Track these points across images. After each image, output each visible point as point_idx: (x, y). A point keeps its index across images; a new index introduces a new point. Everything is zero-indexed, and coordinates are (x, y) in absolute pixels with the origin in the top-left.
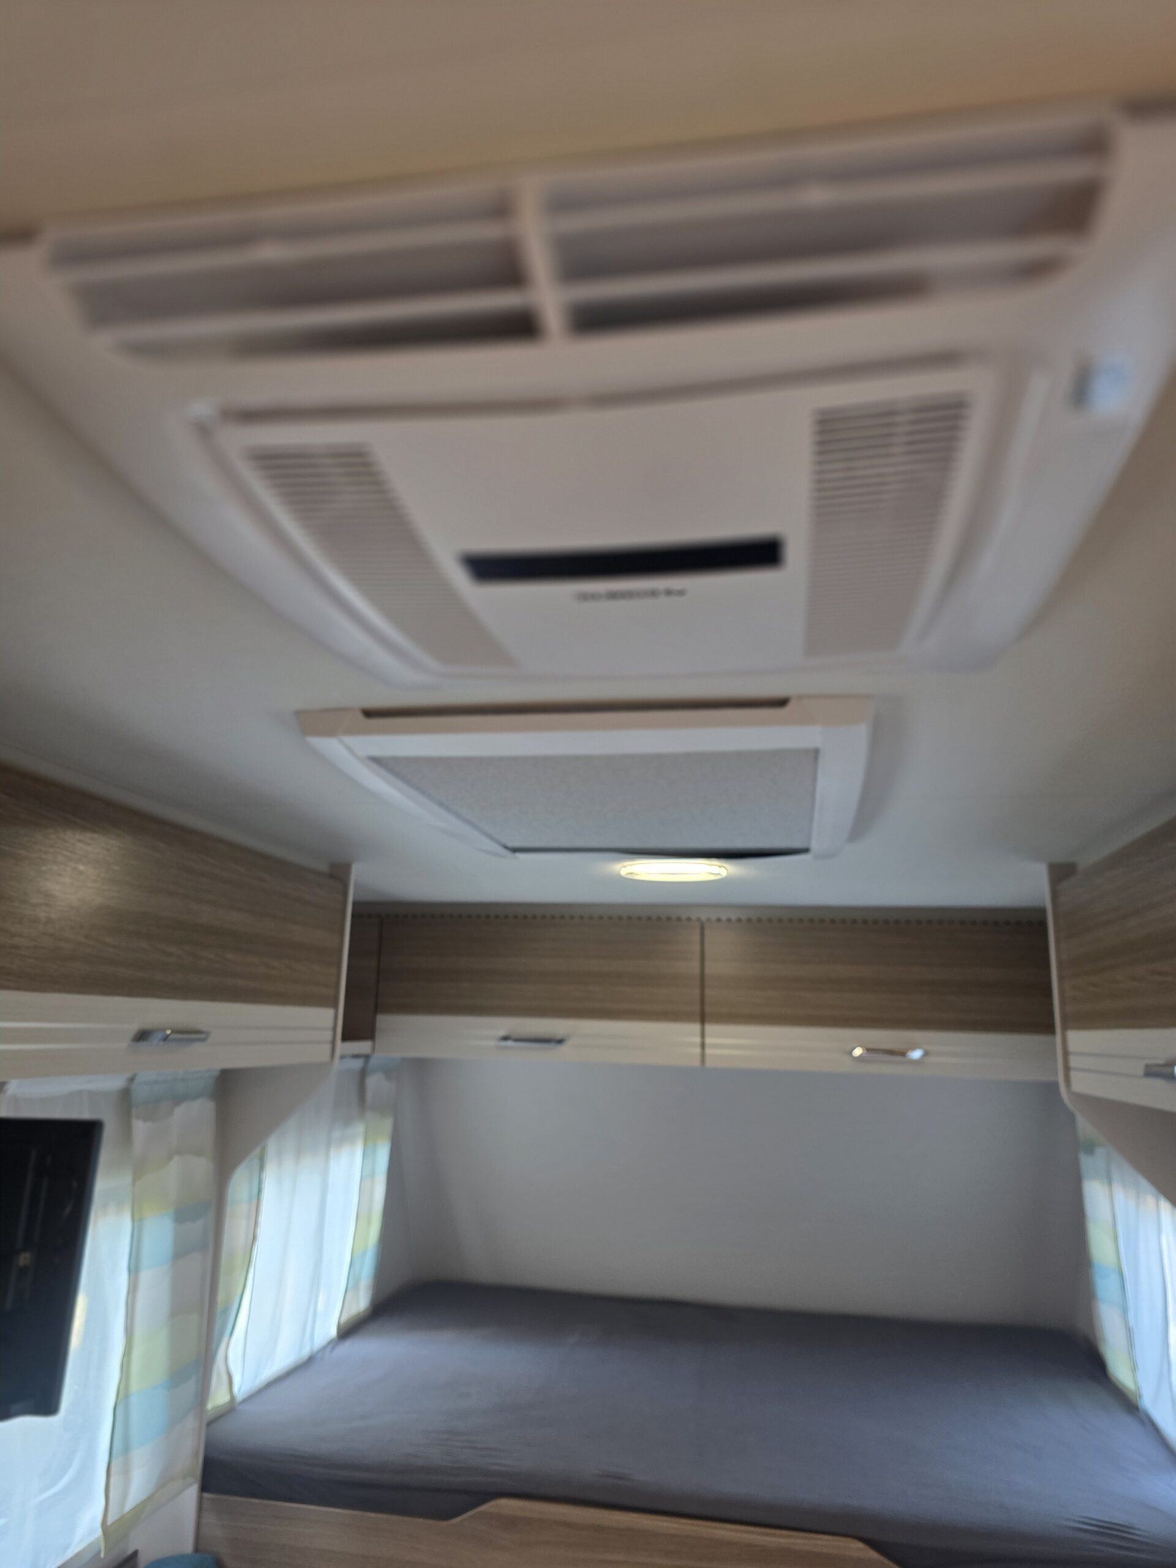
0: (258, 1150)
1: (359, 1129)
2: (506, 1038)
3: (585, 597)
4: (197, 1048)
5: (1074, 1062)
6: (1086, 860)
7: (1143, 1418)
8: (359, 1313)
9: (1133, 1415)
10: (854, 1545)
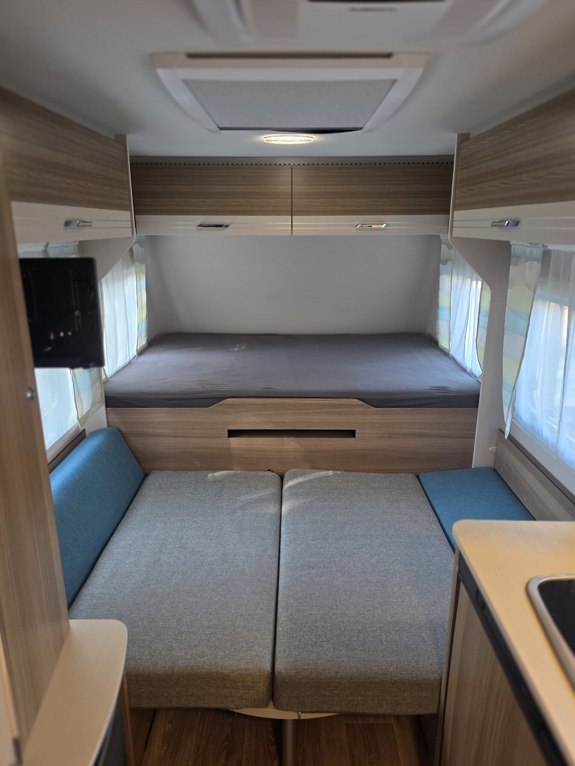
1: (133, 270)
2: (201, 226)
3: (353, 10)
4: (87, 230)
5: (455, 224)
6: (474, 133)
7: (451, 357)
8: (143, 345)
9: (447, 357)
10: (354, 400)
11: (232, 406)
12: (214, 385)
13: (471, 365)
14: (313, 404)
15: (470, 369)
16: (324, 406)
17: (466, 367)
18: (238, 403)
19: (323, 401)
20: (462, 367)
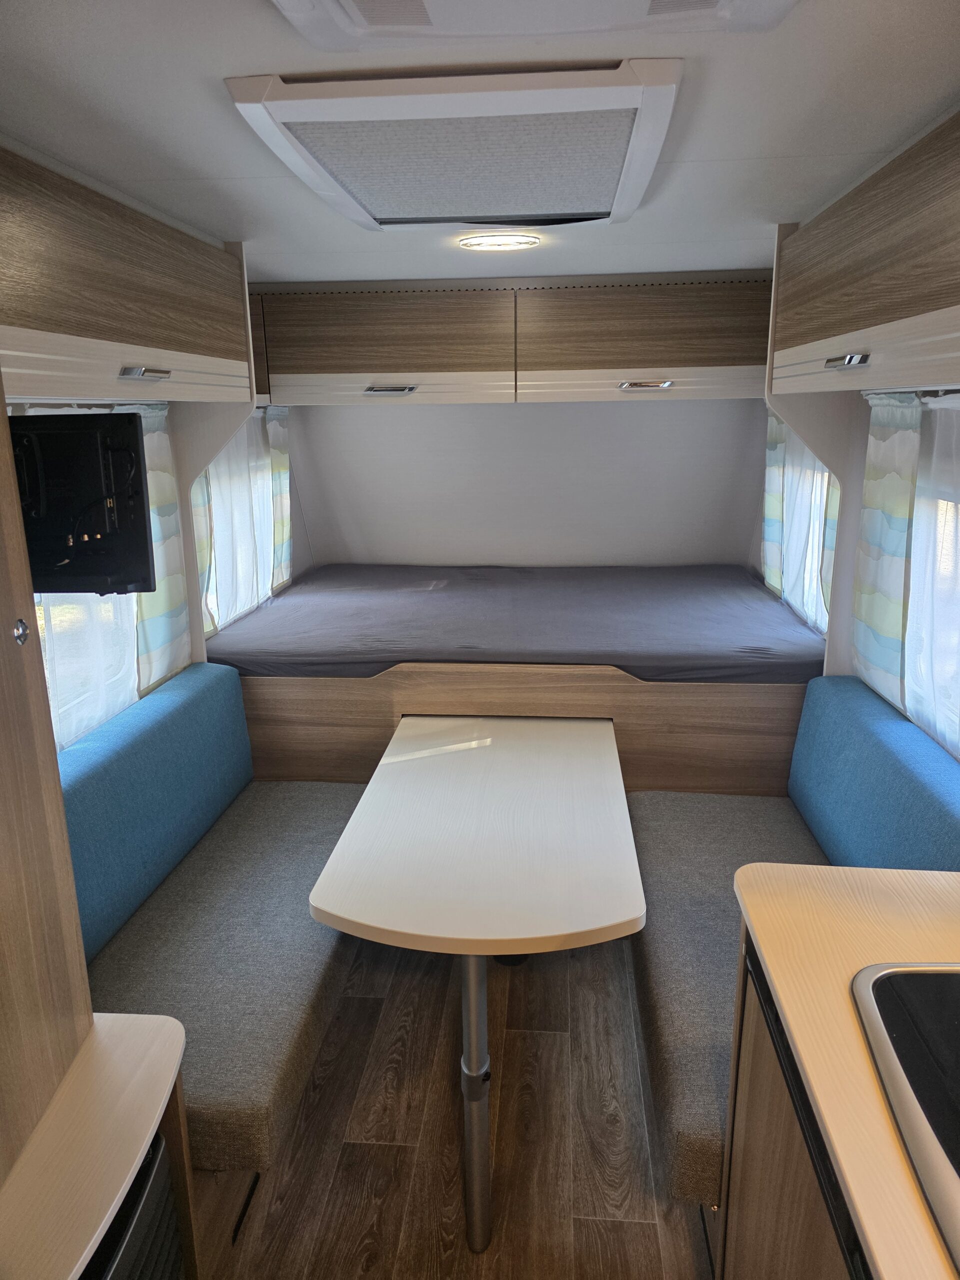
0: (203, 473)
1: (268, 461)
2: (371, 389)
4: (164, 384)
5: (776, 374)
6: (806, 219)
7: (783, 602)
8: (283, 582)
9: (777, 602)
10: (610, 669)
11: (409, 675)
12: (383, 642)
13: (816, 614)
14: (541, 673)
15: (814, 620)
16: (559, 678)
17: (807, 618)
18: (417, 670)
19: (559, 670)
20: (800, 618)
